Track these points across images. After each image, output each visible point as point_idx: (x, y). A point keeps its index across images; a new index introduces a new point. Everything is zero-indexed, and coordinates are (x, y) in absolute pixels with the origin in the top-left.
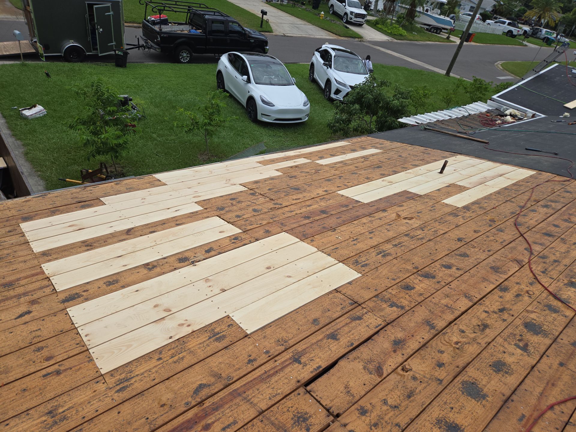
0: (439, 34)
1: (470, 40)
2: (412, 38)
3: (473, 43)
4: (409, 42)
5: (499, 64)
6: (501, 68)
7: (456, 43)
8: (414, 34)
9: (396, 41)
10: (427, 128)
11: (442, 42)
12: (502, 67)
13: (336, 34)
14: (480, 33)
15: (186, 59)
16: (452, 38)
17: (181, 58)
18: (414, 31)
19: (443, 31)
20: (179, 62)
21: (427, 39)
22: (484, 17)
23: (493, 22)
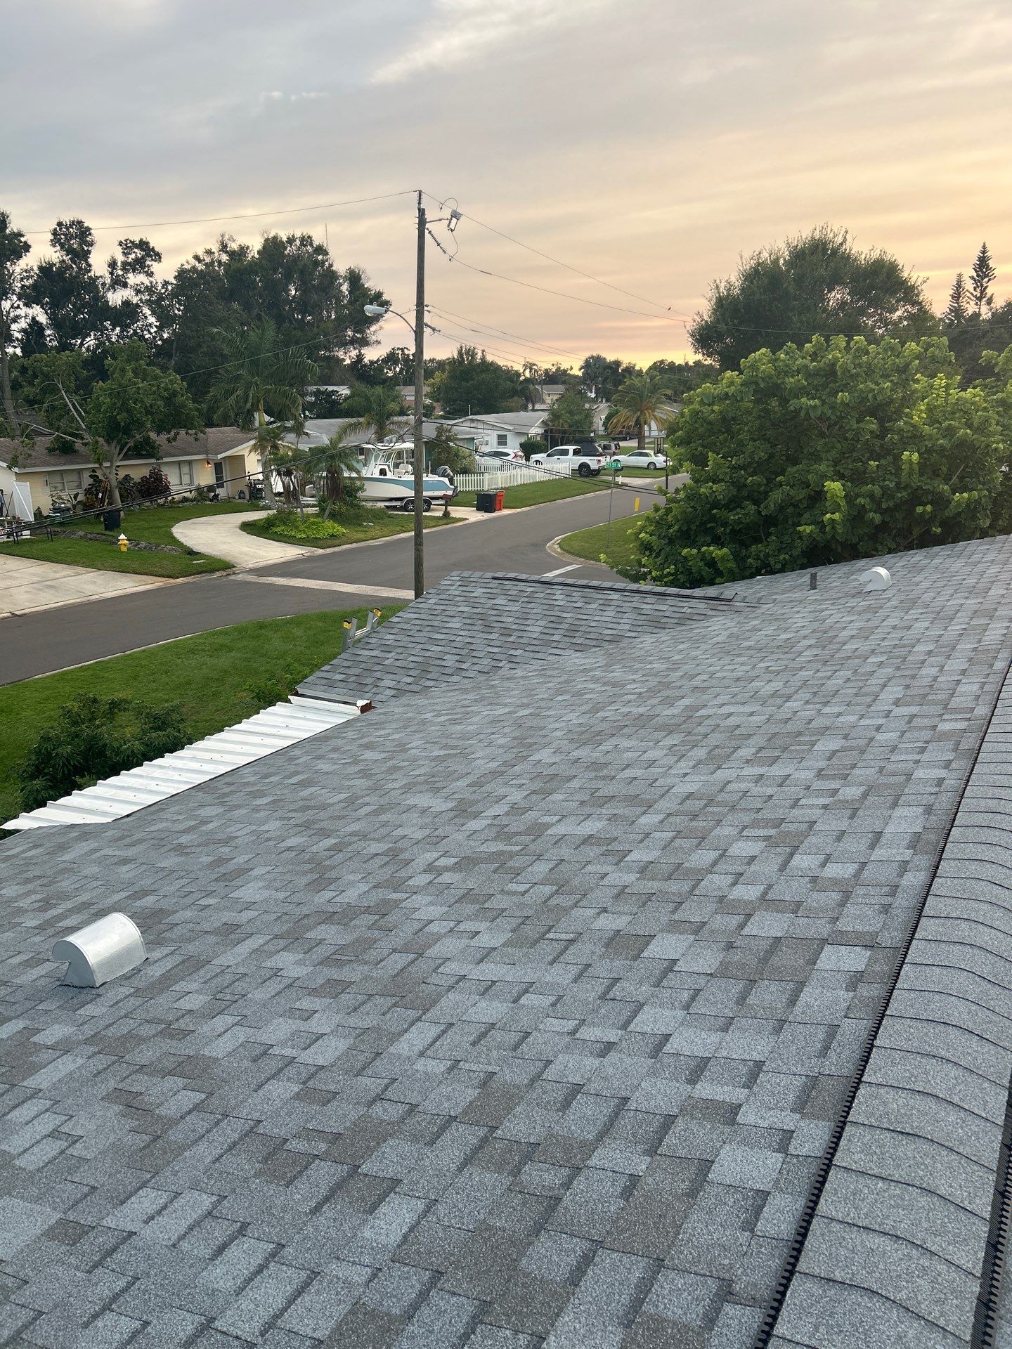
0: (426, 511)
1: (497, 507)
2: (361, 535)
3: (506, 512)
4: (354, 545)
5: (553, 546)
6: (559, 550)
7: (467, 522)
8: (365, 527)
9: (321, 551)
11: (434, 527)
12: (562, 549)
13: (161, 576)
16: (455, 511)
18: (366, 520)
19: (433, 502)
21: (398, 529)
22: (529, 449)
23: (545, 455)
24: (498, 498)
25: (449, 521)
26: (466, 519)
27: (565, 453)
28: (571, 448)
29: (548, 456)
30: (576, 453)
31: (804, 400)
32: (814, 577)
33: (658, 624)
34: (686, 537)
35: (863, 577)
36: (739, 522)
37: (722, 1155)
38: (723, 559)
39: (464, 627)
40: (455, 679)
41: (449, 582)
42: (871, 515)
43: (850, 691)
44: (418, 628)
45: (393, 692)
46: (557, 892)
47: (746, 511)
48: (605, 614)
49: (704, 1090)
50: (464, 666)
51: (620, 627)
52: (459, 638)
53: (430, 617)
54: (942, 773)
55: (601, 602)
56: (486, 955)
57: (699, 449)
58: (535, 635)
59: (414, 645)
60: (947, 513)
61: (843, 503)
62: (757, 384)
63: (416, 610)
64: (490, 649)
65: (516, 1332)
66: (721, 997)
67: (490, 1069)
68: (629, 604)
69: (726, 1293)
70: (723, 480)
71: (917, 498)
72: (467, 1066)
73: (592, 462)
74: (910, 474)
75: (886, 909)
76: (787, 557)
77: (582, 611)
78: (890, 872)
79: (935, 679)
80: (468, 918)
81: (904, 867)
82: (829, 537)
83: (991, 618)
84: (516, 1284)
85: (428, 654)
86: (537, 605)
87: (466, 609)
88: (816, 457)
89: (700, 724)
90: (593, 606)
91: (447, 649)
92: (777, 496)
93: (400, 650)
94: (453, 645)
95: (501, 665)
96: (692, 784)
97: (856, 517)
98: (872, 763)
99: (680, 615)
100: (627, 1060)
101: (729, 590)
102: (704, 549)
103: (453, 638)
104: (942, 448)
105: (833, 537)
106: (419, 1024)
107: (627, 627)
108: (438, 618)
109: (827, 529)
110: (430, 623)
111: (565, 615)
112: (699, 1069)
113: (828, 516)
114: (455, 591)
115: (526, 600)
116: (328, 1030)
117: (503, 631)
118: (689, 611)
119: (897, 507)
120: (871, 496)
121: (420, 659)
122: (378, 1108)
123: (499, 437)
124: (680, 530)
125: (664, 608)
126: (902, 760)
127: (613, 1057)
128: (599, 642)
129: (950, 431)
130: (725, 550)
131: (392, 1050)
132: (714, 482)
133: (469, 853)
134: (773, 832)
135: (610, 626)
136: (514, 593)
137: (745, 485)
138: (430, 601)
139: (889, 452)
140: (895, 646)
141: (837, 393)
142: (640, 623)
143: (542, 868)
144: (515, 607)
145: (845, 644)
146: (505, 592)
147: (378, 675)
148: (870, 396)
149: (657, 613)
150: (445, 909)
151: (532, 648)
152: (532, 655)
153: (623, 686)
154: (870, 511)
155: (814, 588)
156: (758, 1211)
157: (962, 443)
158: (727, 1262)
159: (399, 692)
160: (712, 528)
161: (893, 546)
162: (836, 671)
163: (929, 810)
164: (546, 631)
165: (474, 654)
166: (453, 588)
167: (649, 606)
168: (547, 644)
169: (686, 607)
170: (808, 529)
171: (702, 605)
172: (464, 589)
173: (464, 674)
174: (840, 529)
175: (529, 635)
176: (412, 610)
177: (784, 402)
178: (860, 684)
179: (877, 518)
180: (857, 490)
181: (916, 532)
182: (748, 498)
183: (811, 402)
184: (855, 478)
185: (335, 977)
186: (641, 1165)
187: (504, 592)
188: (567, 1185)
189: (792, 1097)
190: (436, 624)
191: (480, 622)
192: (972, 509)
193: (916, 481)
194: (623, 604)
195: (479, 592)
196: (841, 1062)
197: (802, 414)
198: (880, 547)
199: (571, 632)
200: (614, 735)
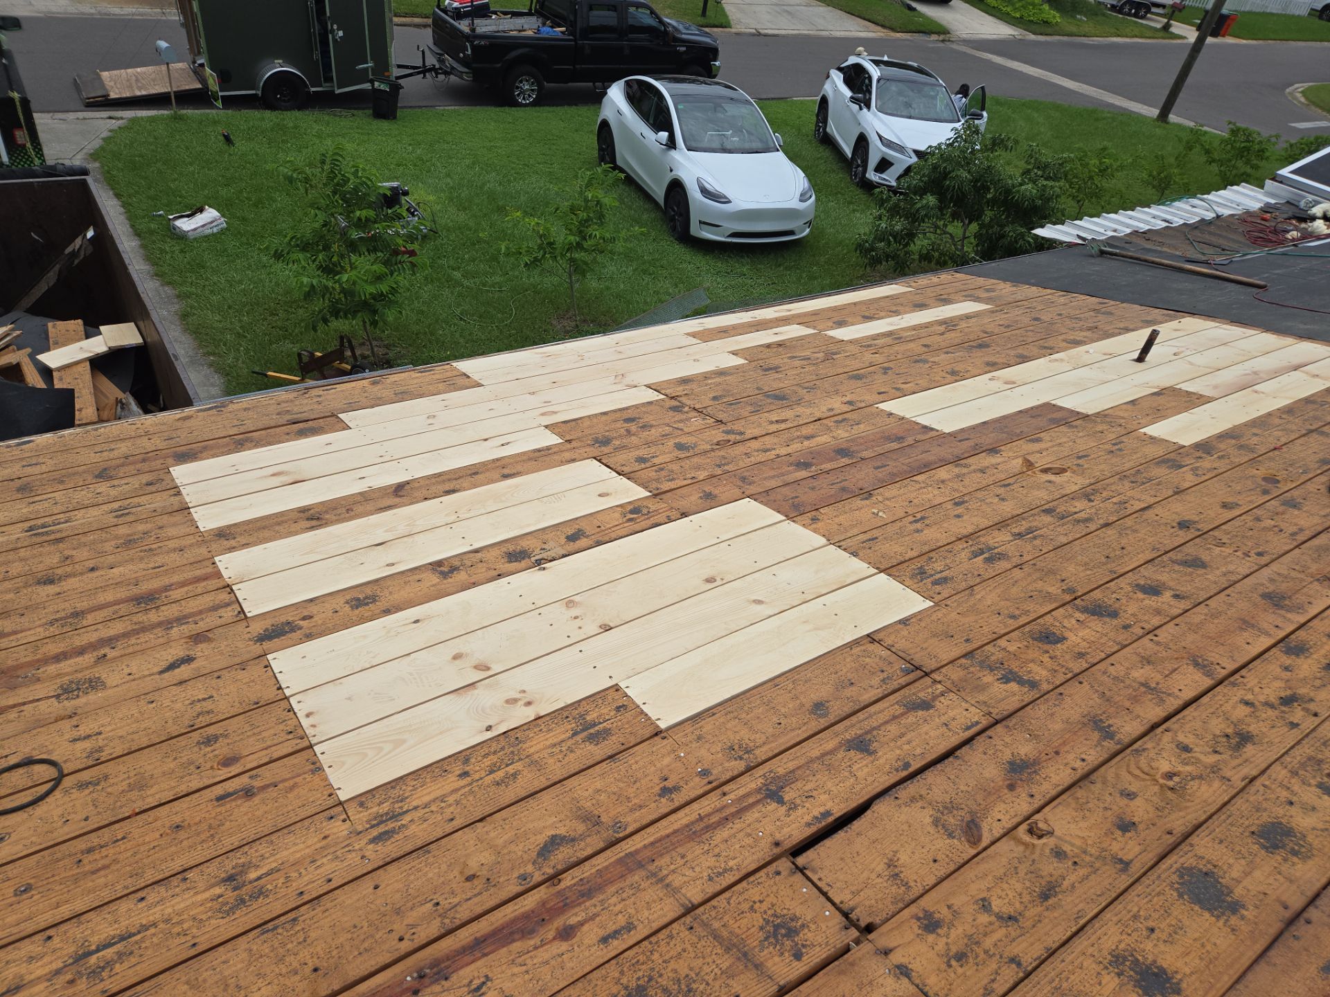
0: (1143, 17)
1: (1222, 32)
2: (1074, 29)
3: (1230, 40)
4: (1065, 38)
5: (1297, 90)
6: (1303, 100)
7: (1185, 41)
8: (1080, 20)
9: (1032, 37)
10: (1107, 251)
11: (1150, 38)
12: (1307, 98)
13: (883, 26)
14: (1250, 13)
15: (530, 96)
16: (1176, 26)
17: (518, 95)
18: (1080, 13)
19: (1154, 10)
20: (515, 104)
21: (1113, 30)
24: (1229, 21)
25: (1167, 35)
26: (1185, 38)
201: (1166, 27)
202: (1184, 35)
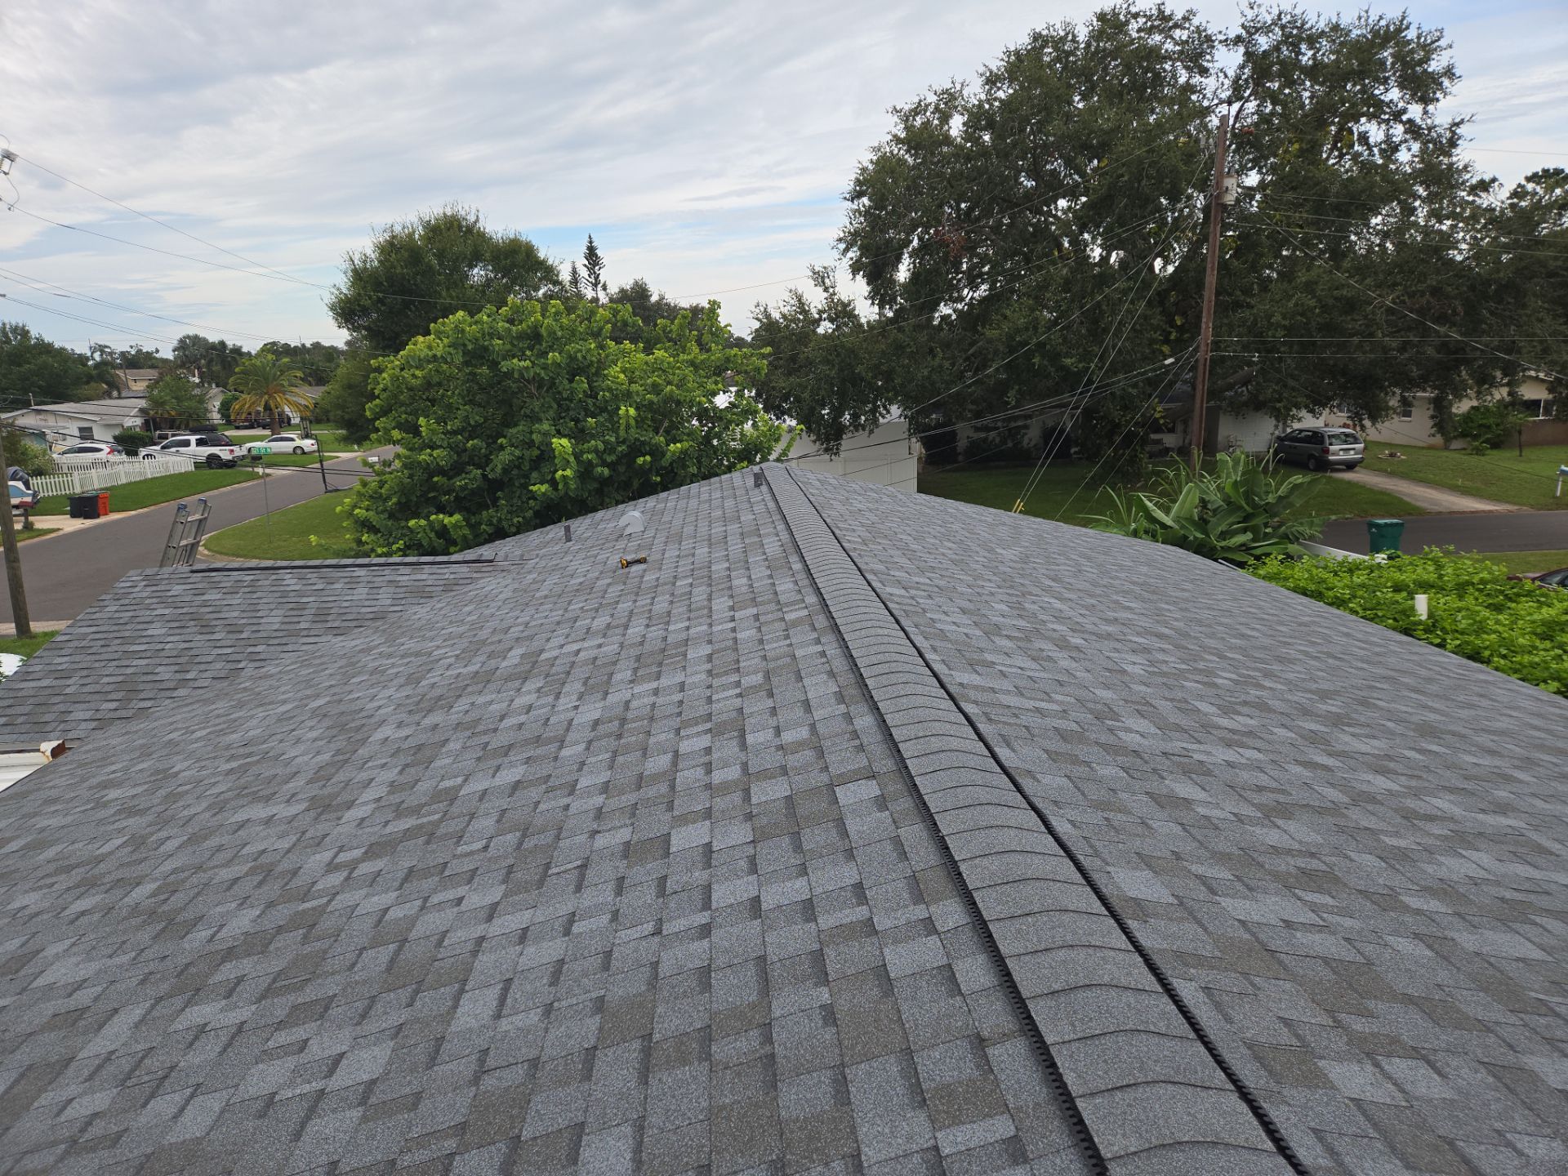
1: (100, 511)
3: (115, 516)
6: (206, 552)
12: (209, 550)
14: (129, 484)
16: (41, 521)
22: (128, 443)
23: (158, 448)
24: (100, 501)
25: (34, 534)
26: (59, 529)
27: (187, 444)
28: (193, 439)
29: (163, 448)
30: (200, 443)
31: (515, 361)
32: (567, 529)
33: (423, 594)
34: (408, 507)
35: (623, 522)
36: (464, 488)
37: (887, 958)
38: (456, 526)
39: (172, 632)
40: (181, 692)
41: (128, 584)
42: (599, 469)
43: (681, 610)
44: (102, 643)
45: (94, 724)
46: (524, 836)
47: (472, 476)
48: (355, 592)
49: (826, 921)
50: (189, 676)
51: (379, 603)
52: (168, 646)
53: (116, 628)
54: (819, 648)
55: (346, 580)
56: (492, 912)
57: (404, 416)
58: (276, 627)
59: (103, 664)
60: (665, 462)
61: (572, 459)
62: (465, 345)
63: (90, 622)
64: (220, 651)
65: (827, 1164)
66: (777, 852)
67: (594, 995)
68: (381, 579)
69: (980, 1043)
70: (441, 447)
71: (637, 449)
72: (563, 1003)
73: (224, 453)
74: (628, 426)
75: (861, 748)
76: (520, 519)
77: (324, 593)
78: (839, 725)
79: (751, 586)
80: (435, 891)
81: (848, 718)
82: (562, 493)
83: (760, 536)
84: (792, 1132)
85: (129, 671)
86: (263, 594)
87: (167, 611)
88: (534, 418)
89: (553, 665)
90: (336, 586)
91: (158, 661)
92: (503, 458)
93: (85, 673)
94: (162, 654)
95: (240, 666)
96: (592, 711)
97: (585, 472)
98: (752, 655)
99: (441, 582)
100: (735, 930)
101: (486, 551)
102: (433, 517)
103: (160, 646)
104: (651, 403)
105: (566, 493)
106: (466, 996)
107: (389, 602)
108: (128, 627)
109: (560, 487)
110: (118, 635)
111: (305, 600)
112: (808, 909)
113: (560, 472)
114: (141, 592)
115: (249, 589)
116: (344, 1048)
117: (229, 628)
118: (452, 576)
119: (618, 462)
120: (596, 451)
121: (120, 679)
122: (489, 1082)
123: (81, 429)
124: (399, 503)
125: (424, 577)
126: (776, 647)
127: (716, 935)
128: (360, 623)
129: (656, 389)
130: (457, 517)
131: (453, 1028)
132: (432, 448)
133: (373, 839)
134: (708, 725)
135: (367, 603)
136: (229, 584)
137: (465, 450)
138: (107, 609)
139: (603, 410)
140: (693, 570)
141: (547, 353)
142: (402, 596)
143: (486, 824)
144: (236, 600)
145: (642, 577)
146: (215, 586)
147: (62, 707)
148: (579, 355)
149: (416, 583)
150: (395, 894)
151: (276, 641)
152: (279, 648)
153: (430, 654)
154: (597, 466)
155: (570, 540)
156: (953, 978)
157: (670, 398)
158: (960, 1023)
159: (102, 723)
160: (434, 497)
161: (620, 498)
162: (653, 598)
163: (832, 674)
164: (286, 620)
165: (198, 660)
166: (137, 589)
167: (405, 576)
168: (296, 634)
169: (447, 573)
170: (544, 488)
171: (464, 568)
172: (154, 588)
173: (191, 684)
174: (573, 486)
175: (267, 627)
176: (84, 623)
177: (494, 365)
178: (687, 602)
179: (606, 471)
180: (580, 447)
181: (636, 484)
182: (468, 464)
183: (522, 363)
184: (579, 435)
185: (300, 1000)
186: (825, 995)
187: (213, 585)
188: (768, 1039)
189: (906, 895)
190: (127, 634)
191: (192, 623)
192: (682, 458)
193: (634, 433)
194: (375, 579)
195: (177, 589)
196: (924, 855)
197: (516, 375)
198: (607, 500)
199: (321, 616)
200: (460, 696)
201: (28, 527)
202: (56, 527)
